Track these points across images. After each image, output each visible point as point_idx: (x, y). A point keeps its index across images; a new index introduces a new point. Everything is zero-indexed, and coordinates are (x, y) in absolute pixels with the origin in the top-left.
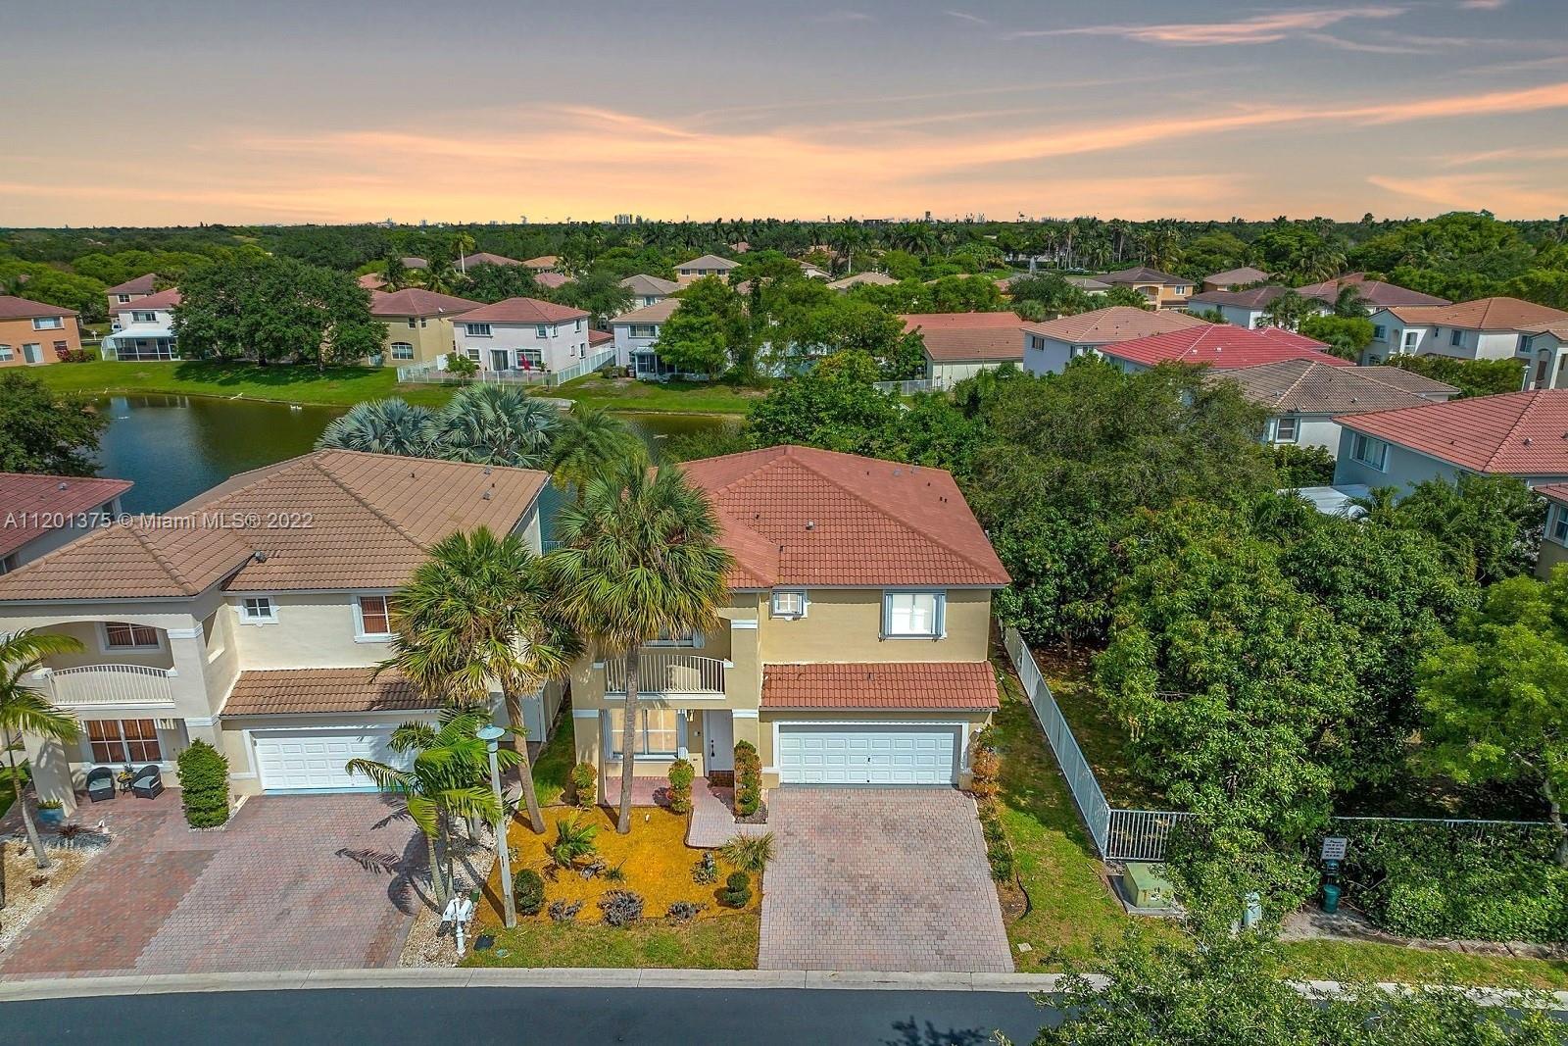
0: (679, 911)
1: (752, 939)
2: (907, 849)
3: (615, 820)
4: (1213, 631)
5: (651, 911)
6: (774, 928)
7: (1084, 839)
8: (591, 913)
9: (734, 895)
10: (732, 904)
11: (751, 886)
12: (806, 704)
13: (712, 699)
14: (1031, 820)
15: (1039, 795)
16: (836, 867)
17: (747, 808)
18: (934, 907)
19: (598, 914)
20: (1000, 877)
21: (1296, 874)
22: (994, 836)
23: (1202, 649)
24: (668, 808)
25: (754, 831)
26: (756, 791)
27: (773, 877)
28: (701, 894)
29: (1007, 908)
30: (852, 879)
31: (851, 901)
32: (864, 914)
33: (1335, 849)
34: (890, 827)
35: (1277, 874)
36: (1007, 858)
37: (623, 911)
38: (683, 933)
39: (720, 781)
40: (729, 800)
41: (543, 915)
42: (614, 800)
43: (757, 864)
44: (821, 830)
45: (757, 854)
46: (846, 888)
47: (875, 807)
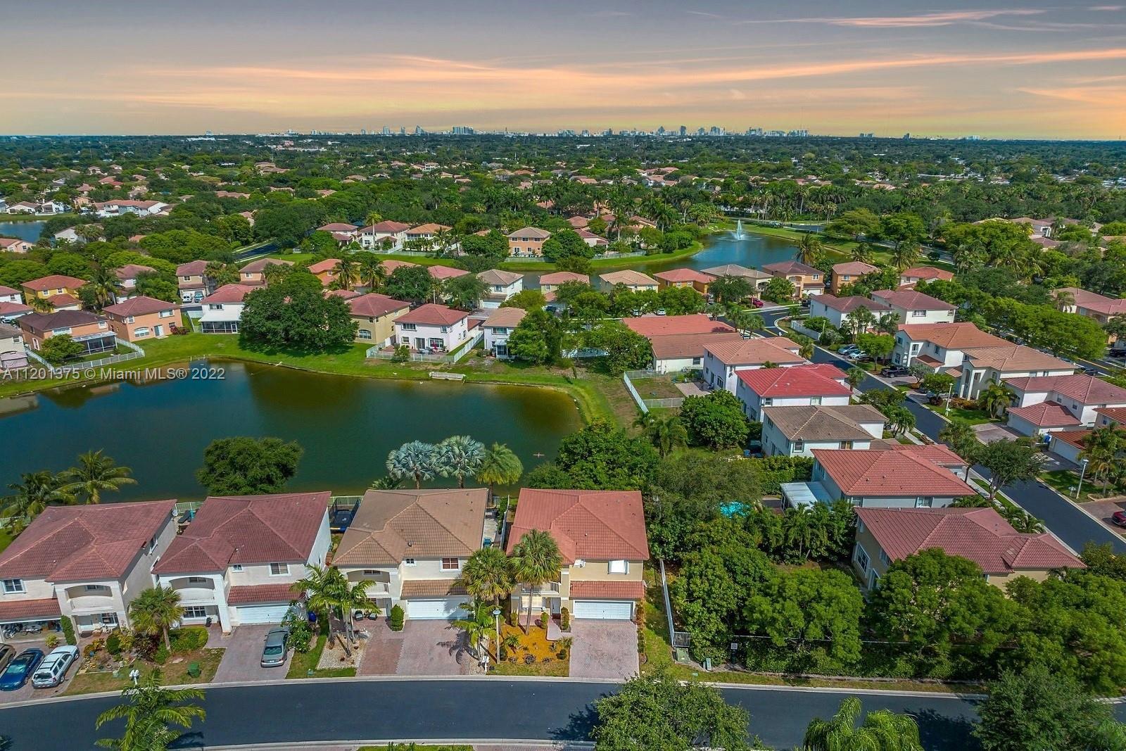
0: (547, 660)
1: (567, 668)
2: (614, 642)
3: (525, 632)
4: (702, 583)
5: (538, 660)
6: (574, 665)
7: (668, 640)
8: (521, 660)
9: (562, 656)
10: (561, 658)
11: (567, 654)
12: (584, 595)
13: (554, 594)
14: (653, 633)
15: (658, 623)
16: (592, 647)
17: (565, 627)
18: (620, 660)
19: (523, 661)
20: (640, 651)
21: (722, 653)
22: (640, 638)
23: (697, 589)
24: (540, 626)
25: (567, 635)
26: (568, 622)
27: (573, 650)
28: (552, 655)
29: (641, 661)
30: (596, 651)
31: (596, 658)
32: (599, 662)
33: (734, 646)
34: (609, 634)
35: (718, 654)
36: (642, 646)
37: (530, 659)
38: (547, 666)
39: (556, 617)
40: (559, 624)
41: (507, 661)
42: (523, 623)
43: (568, 646)
44: (587, 635)
45: (568, 643)
46: (594, 653)
47: (604, 627)
